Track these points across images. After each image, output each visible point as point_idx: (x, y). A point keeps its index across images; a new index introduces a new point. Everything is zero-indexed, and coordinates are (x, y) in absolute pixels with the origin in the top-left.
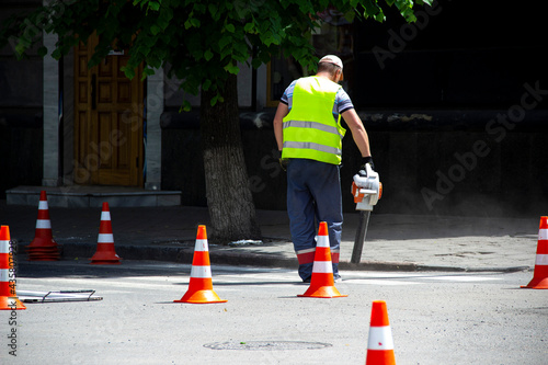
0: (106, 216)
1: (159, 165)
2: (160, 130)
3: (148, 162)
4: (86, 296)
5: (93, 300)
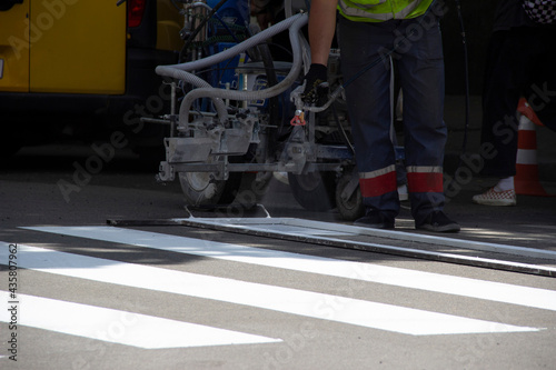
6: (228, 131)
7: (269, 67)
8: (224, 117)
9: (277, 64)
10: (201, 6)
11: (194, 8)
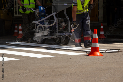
0: (102, 27)
1: (102, 16)
2: (102, 8)
3: (99, 15)
4: (117, 51)
5: (120, 52)
6: (45, 31)
7: (50, 21)
8: (44, 29)
9: (51, 20)
10: (38, 12)
11: (37, 12)
